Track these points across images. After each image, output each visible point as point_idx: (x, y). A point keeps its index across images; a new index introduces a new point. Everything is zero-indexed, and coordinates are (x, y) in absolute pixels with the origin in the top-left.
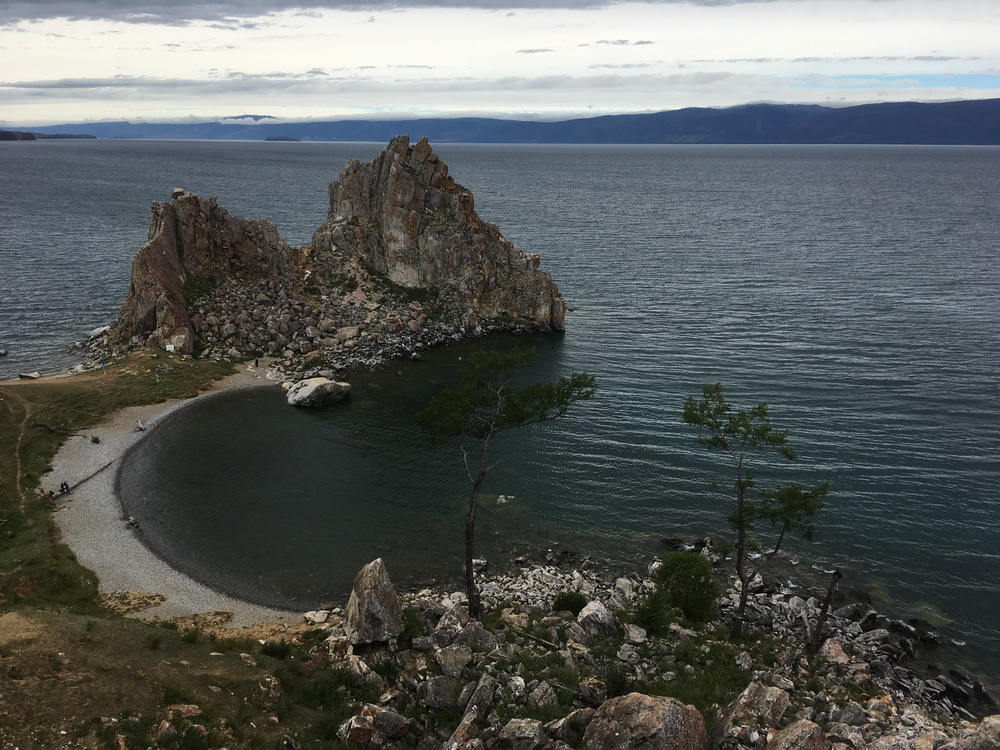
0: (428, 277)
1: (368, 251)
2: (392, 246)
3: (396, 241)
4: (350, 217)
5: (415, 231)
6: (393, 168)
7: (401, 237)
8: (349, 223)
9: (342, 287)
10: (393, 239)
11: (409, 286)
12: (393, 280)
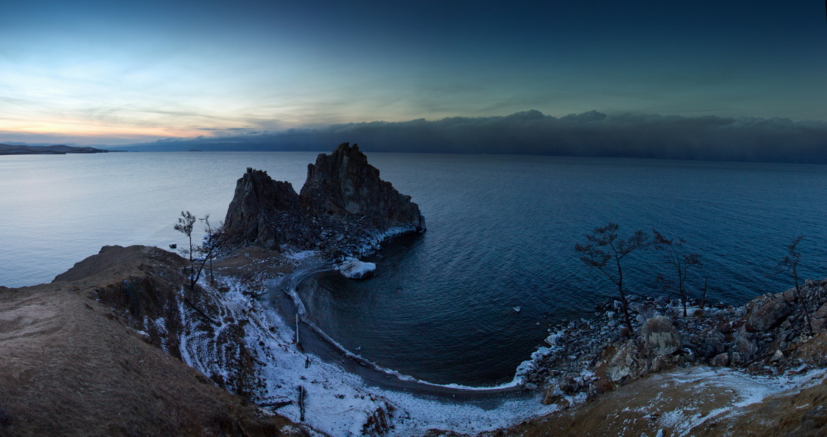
0: (364, 208)
2: (347, 193)
3: (349, 190)
4: (322, 180)
5: (357, 186)
6: (344, 157)
8: (322, 183)
9: (326, 214)
10: (347, 190)
11: (355, 212)
12: (347, 209)
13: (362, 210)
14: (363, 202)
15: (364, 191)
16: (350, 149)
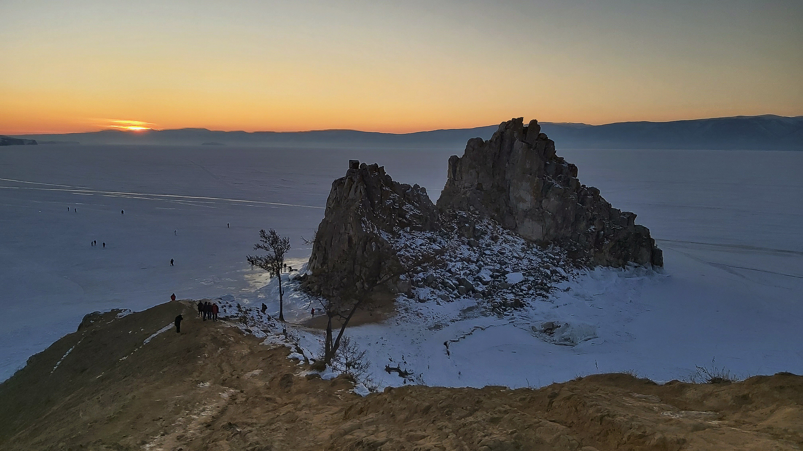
0: (552, 231)
1: (497, 211)
2: (522, 206)
3: (524, 201)
4: (476, 183)
7: (529, 198)
8: (476, 188)
10: (521, 200)
11: (534, 238)
12: (521, 234)
14: (548, 221)
15: (552, 203)
16: (525, 130)
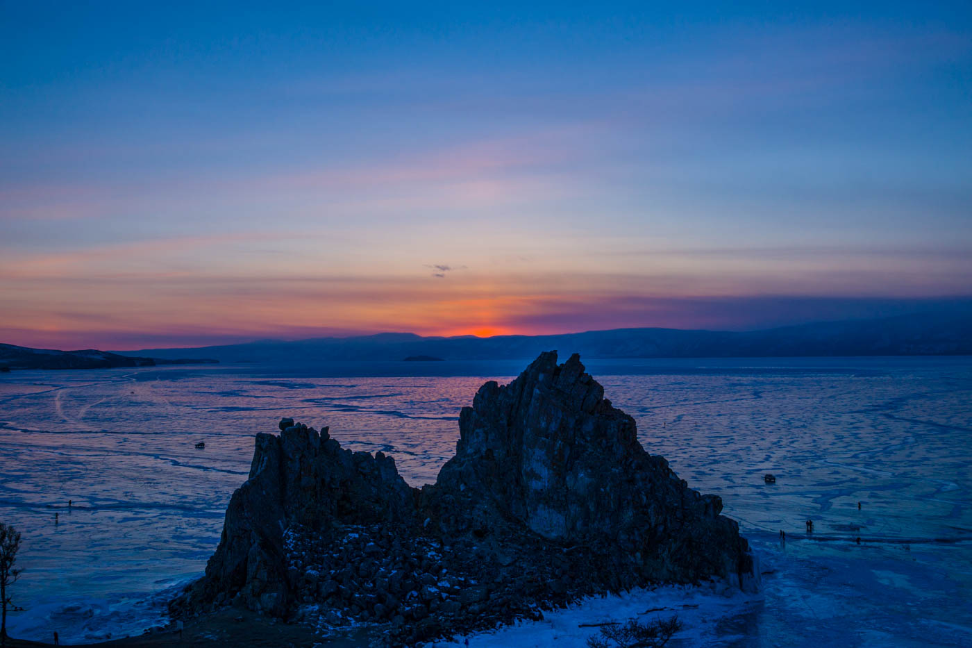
1: (503, 490)
3: (538, 477)
4: (484, 449)
5: (562, 467)
6: (537, 391)
7: (545, 472)
8: (482, 457)
9: (469, 536)
10: (534, 475)
11: (553, 535)
12: (534, 528)
13: (573, 529)
14: (574, 509)
15: (581, 480)
16: (558, 370)
